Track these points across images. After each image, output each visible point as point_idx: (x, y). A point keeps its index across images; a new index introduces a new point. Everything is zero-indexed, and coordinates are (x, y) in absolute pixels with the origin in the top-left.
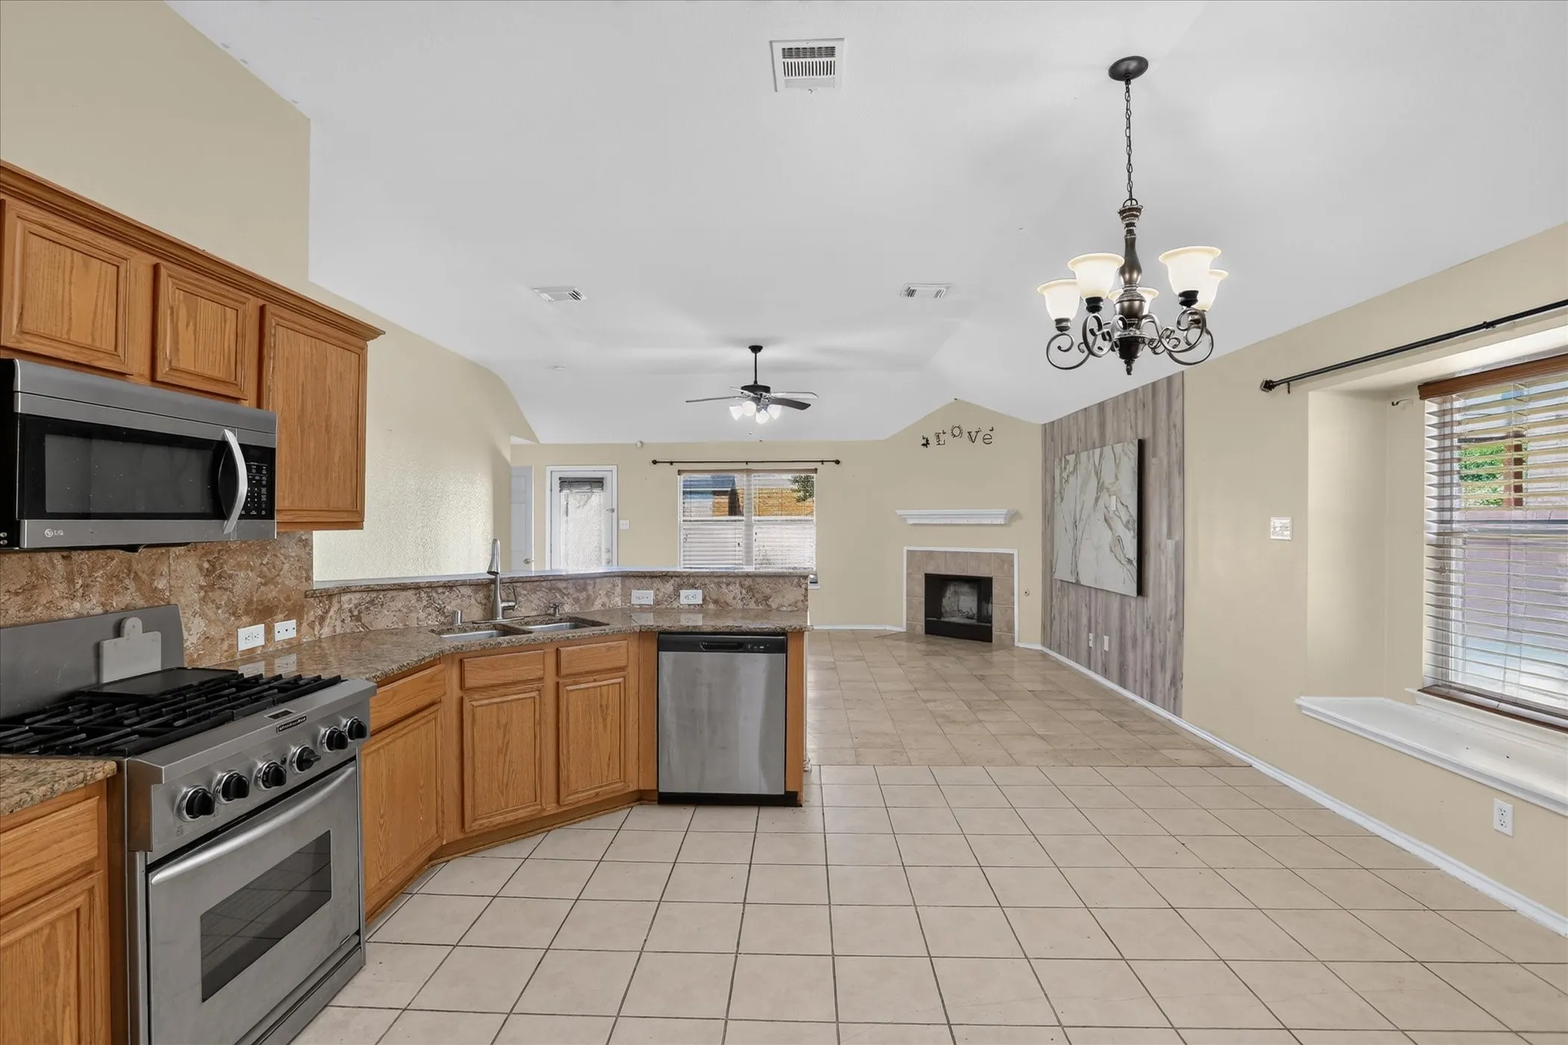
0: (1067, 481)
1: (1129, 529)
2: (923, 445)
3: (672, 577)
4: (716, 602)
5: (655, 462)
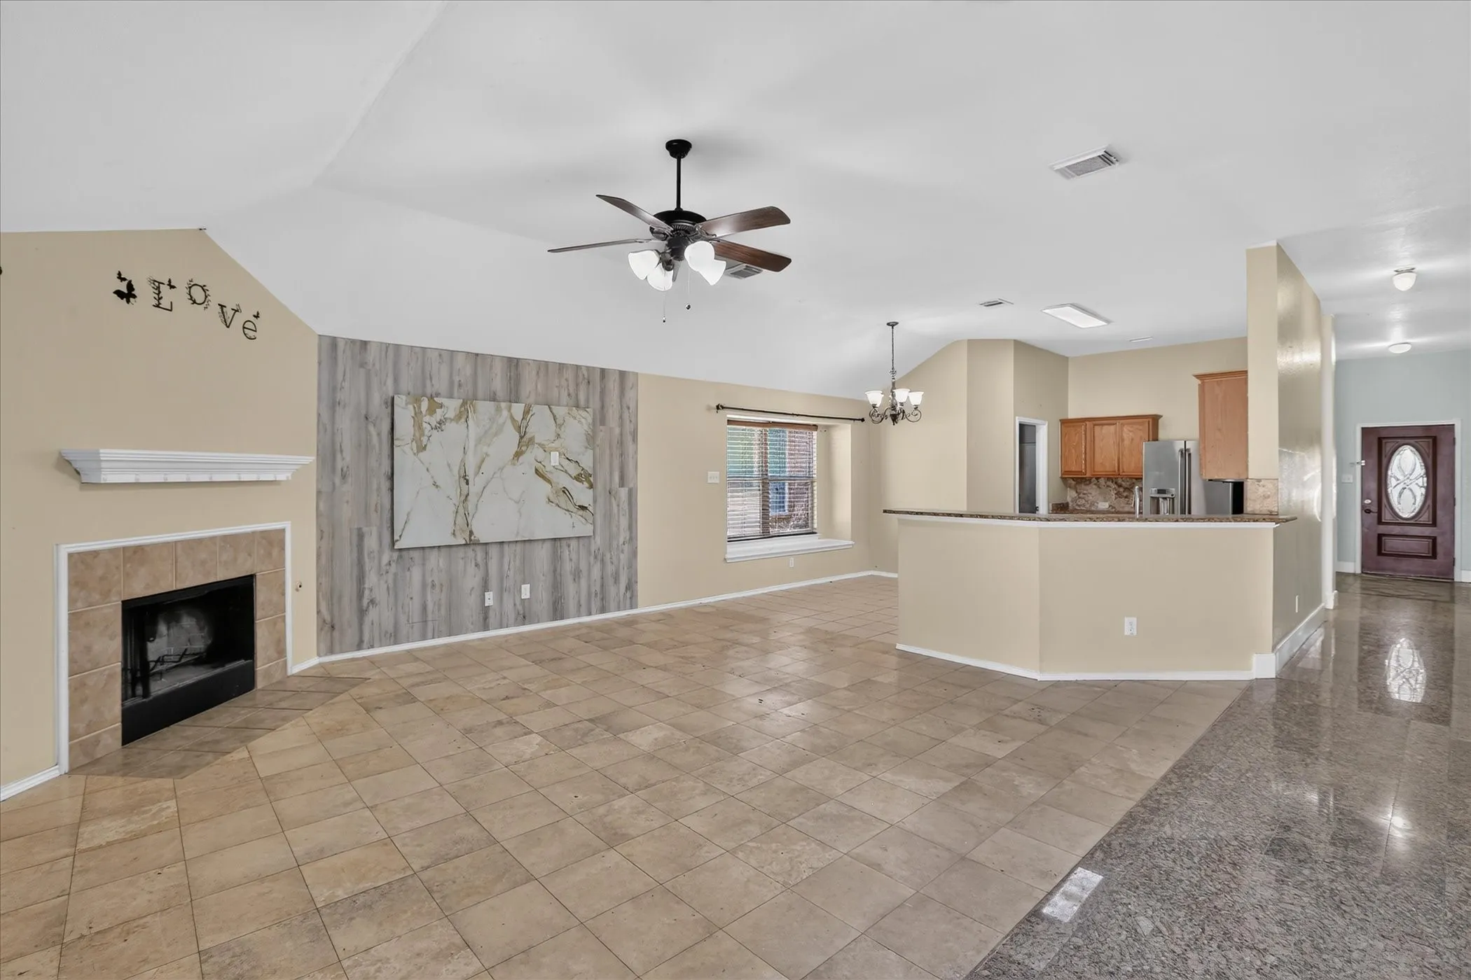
1: (581, 481)
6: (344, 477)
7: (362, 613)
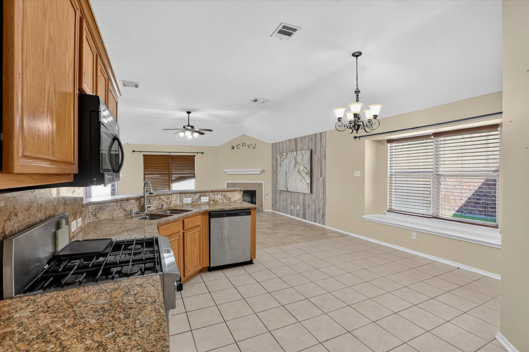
0: (283, 161)
1: (307, 175)
2: (232, 148)
3: (198, 193)
4: (213, 201)
5: (134, 151)
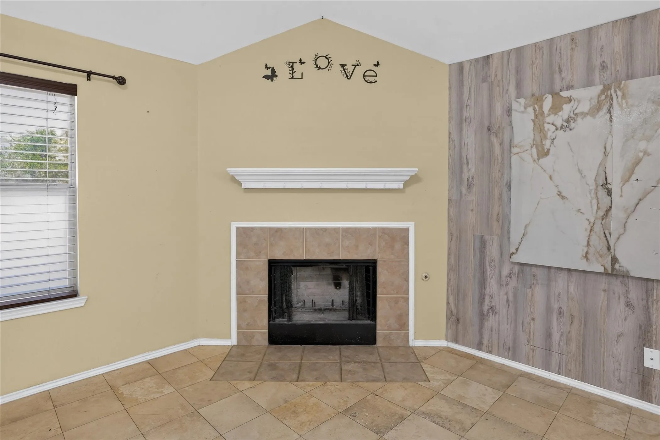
6: (469, 187)
7: (483, 317)
